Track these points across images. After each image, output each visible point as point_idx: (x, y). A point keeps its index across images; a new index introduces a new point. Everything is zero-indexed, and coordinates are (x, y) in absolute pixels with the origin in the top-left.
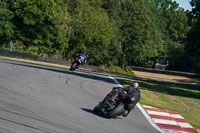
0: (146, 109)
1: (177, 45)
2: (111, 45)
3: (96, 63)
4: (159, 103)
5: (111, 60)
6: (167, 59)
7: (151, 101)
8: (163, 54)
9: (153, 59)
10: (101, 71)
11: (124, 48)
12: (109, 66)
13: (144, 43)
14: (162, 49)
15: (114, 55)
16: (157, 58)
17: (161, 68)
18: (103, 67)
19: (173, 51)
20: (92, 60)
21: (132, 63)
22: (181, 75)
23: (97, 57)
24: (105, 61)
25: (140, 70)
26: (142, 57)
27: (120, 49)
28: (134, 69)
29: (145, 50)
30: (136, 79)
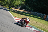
1: (23, 3)
2: (7, 1)
3: (3, 5)
5: (7, 5)
6: (20, 6)
8: (19, 5)
9: (17, 6)
16: (18, 5)
17: (19, 8)
18: (5, 7)
19: (22, 4)
20: (2, 5)
21: (12, 6)
22: (24, 10)
23: (3, 4)
24: (5, 5)
25: (14, 8)
26: (14, 5)
27: (9, 2)
28: (12, 8)
29: (15, 3)
30: (13, 10)
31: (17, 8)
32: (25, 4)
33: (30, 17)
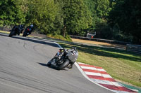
0: (80, 65)
1: (103, 21)
2: (56, 20)
3: (45, 33)
4: (89, 61)
5: (56, 30)
6: (95, 30)
7: (84, 59)
8: (92, 27)
9: (85, 30)
10: (49, 38)
11: (65, 22)
12: (54, 34)
13: (79, 19)
14: (91, 24)
15: (58, 27)
16: (88, 29)
17: (91, 36)
18: (50, 36)
19: (99, 25)
20: (42, 31)
21: (70, 33)
23: (46, 28)
24: (52, 31)
25: (76, 38)
26: (77, 29)
27: (62, 23)
28: (72, 37)
29: (80, 24)
30: (73, 44)
31: (86, 36)
32: (107, 23)
33: (125, 60)
